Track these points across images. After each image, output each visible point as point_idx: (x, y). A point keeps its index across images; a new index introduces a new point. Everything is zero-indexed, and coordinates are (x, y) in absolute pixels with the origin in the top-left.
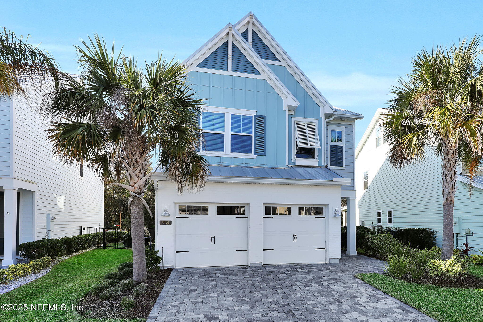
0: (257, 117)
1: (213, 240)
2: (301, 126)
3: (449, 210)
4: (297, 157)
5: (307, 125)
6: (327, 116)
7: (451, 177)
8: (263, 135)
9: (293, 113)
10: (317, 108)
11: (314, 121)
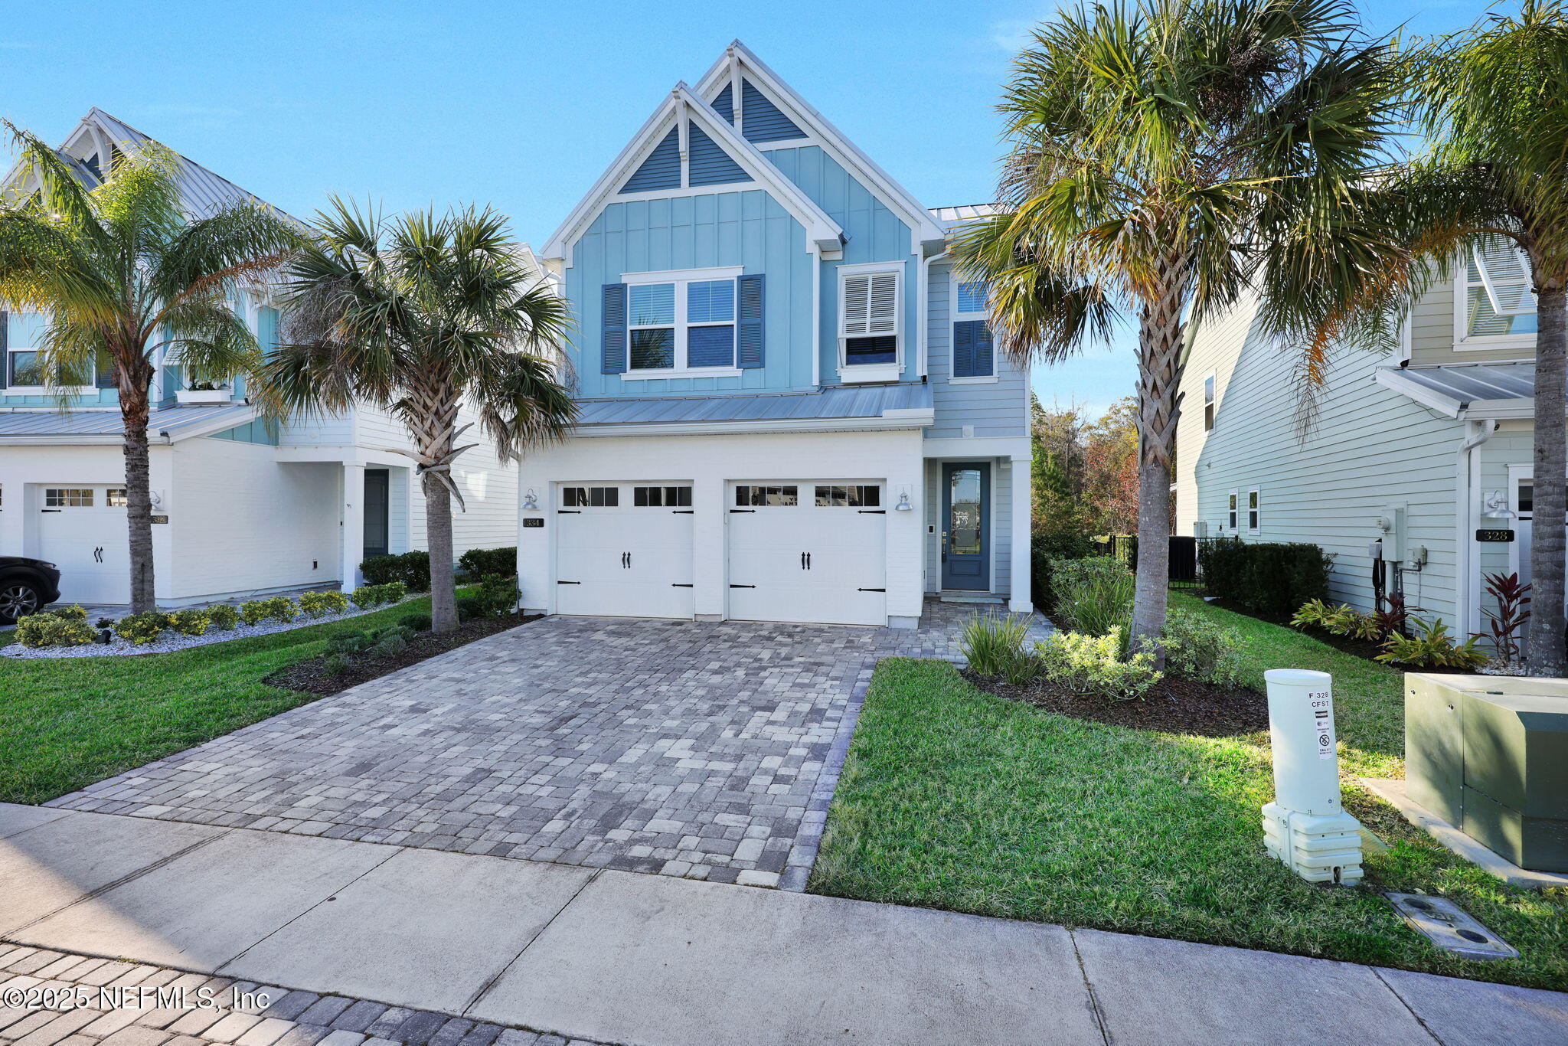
0: (742, 280)
1: (626, 559)
2: (856, 287)
4: (848, 363)
5: (874, 280)
6: (930, 249)
7: (1155, 387)
8: (758, 320)
9: (839, 256)
10: (901, 231)
11: (894, 267)
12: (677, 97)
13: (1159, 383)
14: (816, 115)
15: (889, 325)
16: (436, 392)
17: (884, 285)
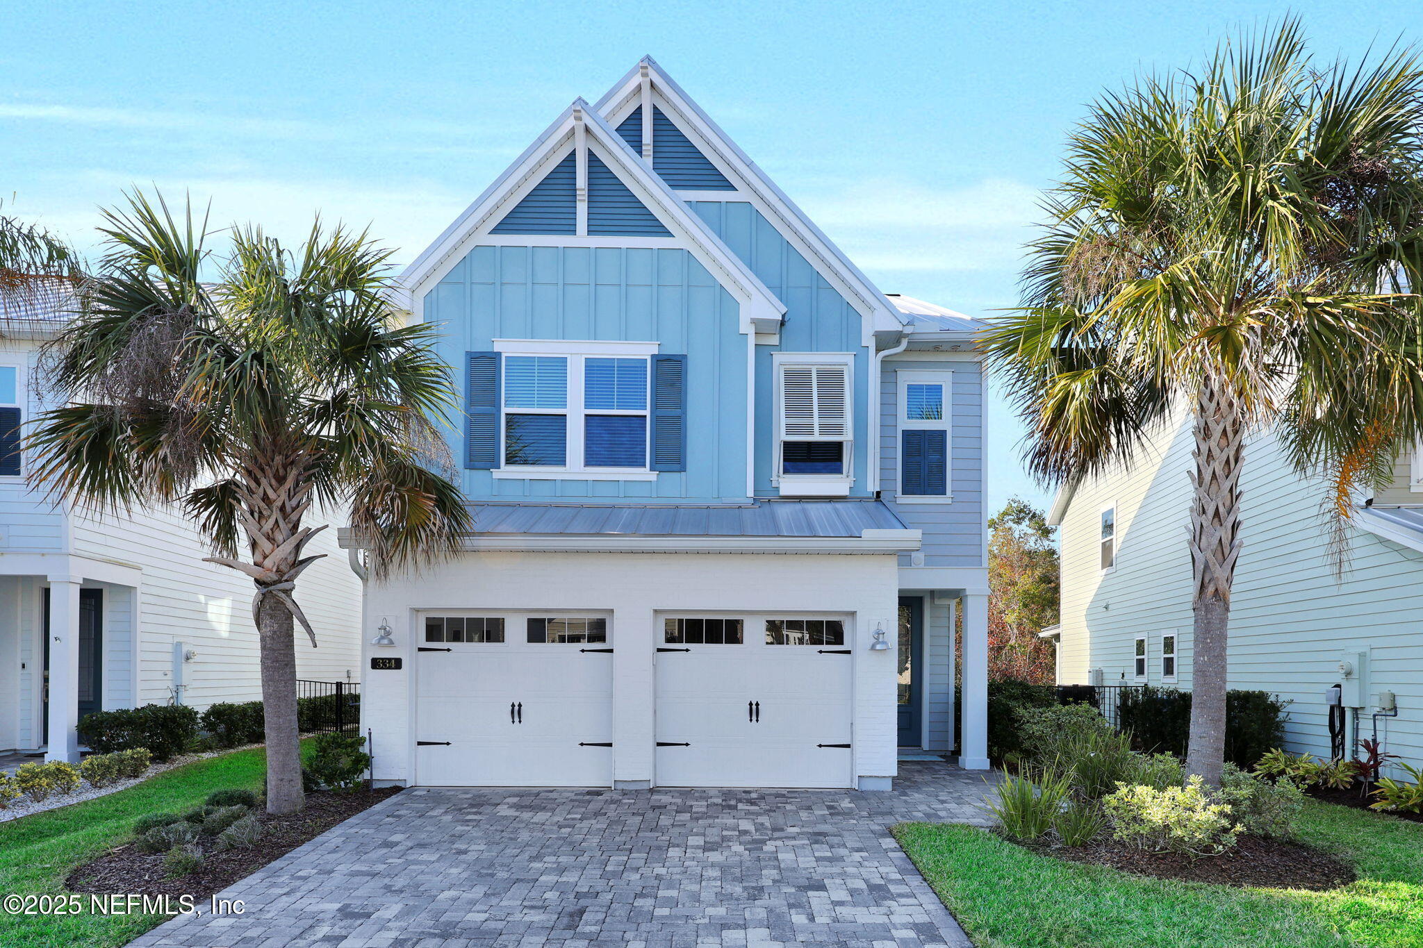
0: (658, 360)
1: (516, 711)
2: (797, 380)
3: (1209, 623)
4: (786, 471)
5: (818, 372)
6: (885, 340)
7: (1217, 513)
8: (678, 412)
9: (774, 340)
10: (850, 318)
11: (843, 360)
12: (578, 119)
13: (1221, 509)
14: (750, 165)
15: (839, 429)
16: (281, 480)
17: (831, 379)
